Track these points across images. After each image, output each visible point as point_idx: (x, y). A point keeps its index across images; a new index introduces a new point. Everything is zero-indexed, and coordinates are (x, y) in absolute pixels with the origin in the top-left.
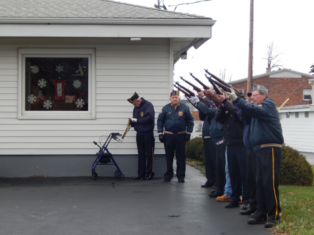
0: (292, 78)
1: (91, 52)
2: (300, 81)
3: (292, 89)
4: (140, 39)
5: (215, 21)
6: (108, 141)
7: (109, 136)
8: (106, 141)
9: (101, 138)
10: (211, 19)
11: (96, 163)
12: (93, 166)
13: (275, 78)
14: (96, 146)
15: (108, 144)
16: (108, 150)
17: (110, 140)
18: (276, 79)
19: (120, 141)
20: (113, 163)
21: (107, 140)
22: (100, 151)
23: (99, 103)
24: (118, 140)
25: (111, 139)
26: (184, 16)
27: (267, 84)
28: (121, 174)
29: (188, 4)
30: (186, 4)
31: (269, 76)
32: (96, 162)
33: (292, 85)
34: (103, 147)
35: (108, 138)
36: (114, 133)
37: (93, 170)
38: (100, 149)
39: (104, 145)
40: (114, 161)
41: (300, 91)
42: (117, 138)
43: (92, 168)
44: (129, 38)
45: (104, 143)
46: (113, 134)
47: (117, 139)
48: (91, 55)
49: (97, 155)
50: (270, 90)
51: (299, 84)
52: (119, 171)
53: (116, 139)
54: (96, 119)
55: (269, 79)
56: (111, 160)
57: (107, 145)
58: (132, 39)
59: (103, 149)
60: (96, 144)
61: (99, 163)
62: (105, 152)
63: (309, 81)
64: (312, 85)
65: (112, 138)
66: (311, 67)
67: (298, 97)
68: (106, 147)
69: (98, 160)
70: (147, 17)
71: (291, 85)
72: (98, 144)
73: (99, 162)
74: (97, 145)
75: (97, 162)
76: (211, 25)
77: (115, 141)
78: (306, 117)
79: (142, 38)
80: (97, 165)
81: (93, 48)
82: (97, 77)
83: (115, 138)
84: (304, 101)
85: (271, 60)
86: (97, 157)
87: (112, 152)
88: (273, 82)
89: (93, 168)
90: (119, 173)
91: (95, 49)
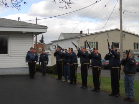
1: (9, 36)
4: (25, 32)
23: (11, 52)
54: (10, 56)
58: (23, 32)
76: (46, 28)
82: (11, 43)
84: (39, 51)
91: (10, 35)
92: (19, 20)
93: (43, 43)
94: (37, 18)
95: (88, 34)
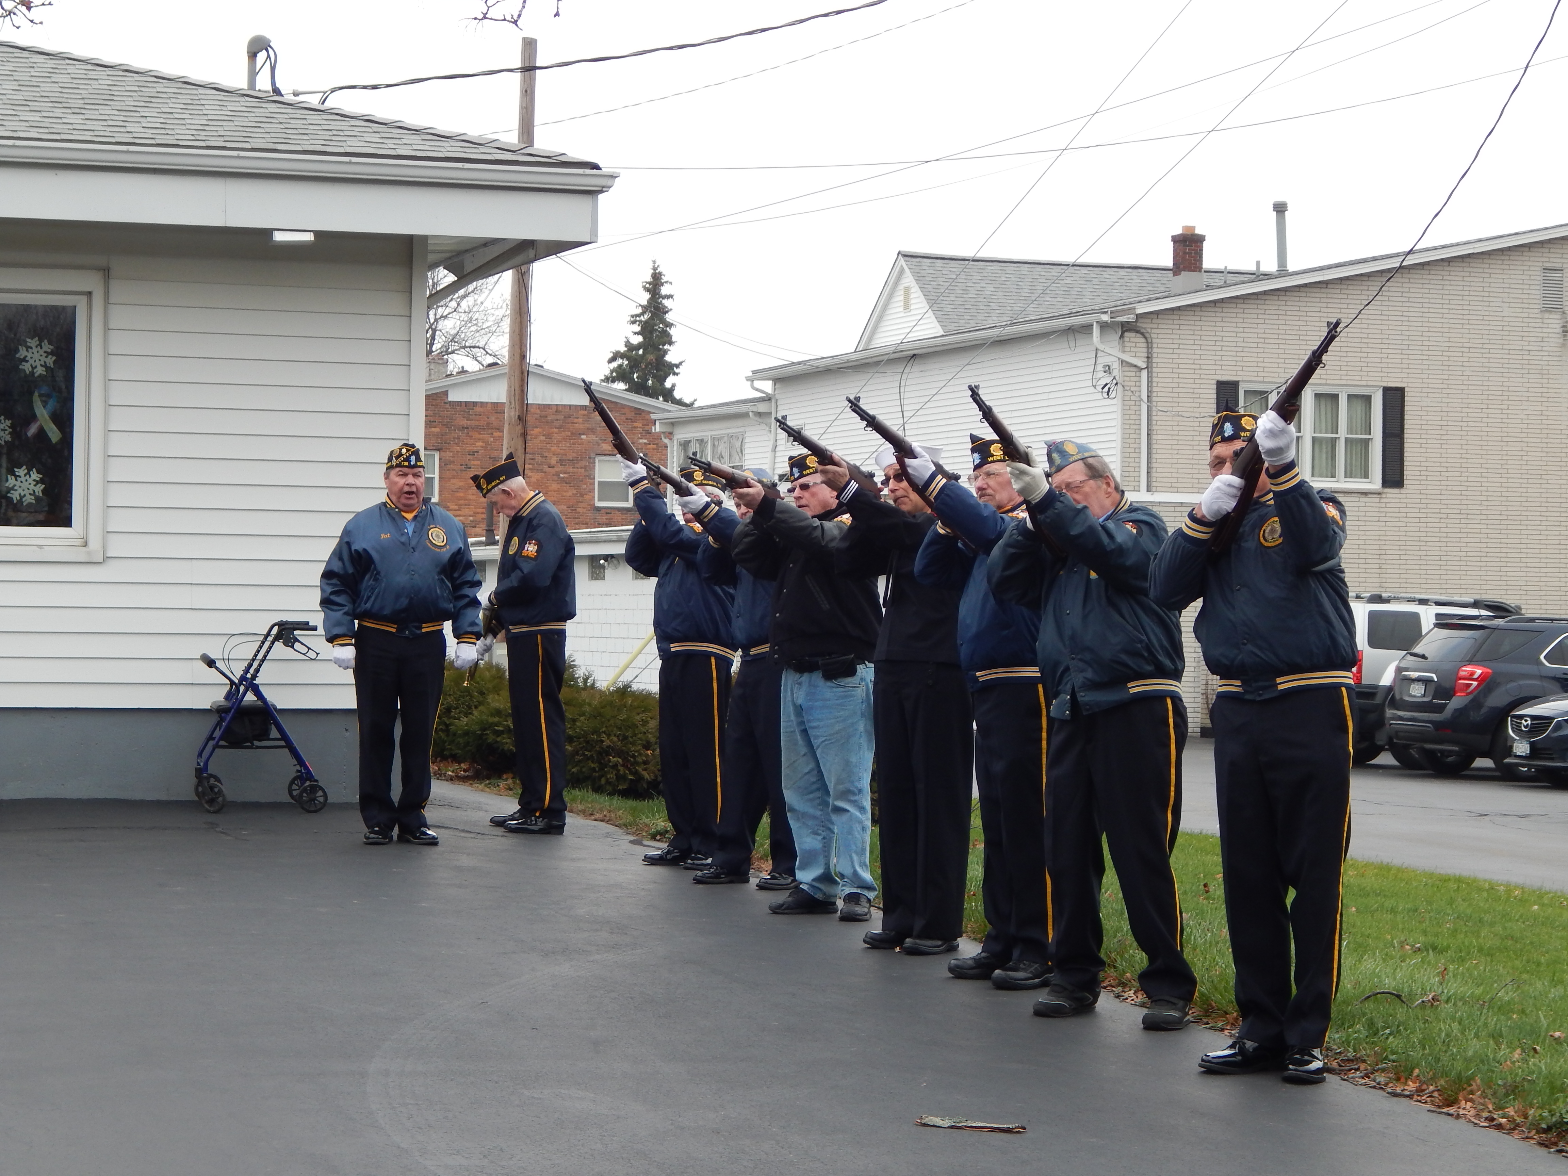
0: (549, 406)
1: (91, 282)
2: (580, 420)
3: (546, 454)
4: (309, 237)
5: (613, 177)
6: (260, 656)
7: (268, 634)
8: (256, 656)
9: (235, 640)
10: (596, 167)
11: (211, 743)
12: (200, 755)
13: (475, 404)
14: (212, 676)
15: (260, 665)
16: (263, 690)
17: (270, 648)
18: (478, 409)
19: (312, 655)
20: (283, 743)
21: (258, 651)
22: (228, 697)
24: (305, 650)
25: (273, 643)
26: (483, 149)
27: (438, 430)
28: (315, 788)
29: (375, 87)
30: (365, 87)
31: (446, 393)
32: (211, 738)
33: (549, 436)
34: (243, 678)
35: (263, 642)
36: (287, 623)
37: (201, 773)
38: (228, 687)
39: (247, 670)
40: (284, 737)
41: (583, 463)
42: (297, 640)
43: (195, 765)
44: (267, 233)
45: (246, 664)
46: (281, 625)
47: (297, 645)
48: (89, 294)
49: (219, 711)
50: (448, 455)
51: (577, 434)
52: (304, 775)
53: (292, 647)
54: (106, 559)
55: (447, 406)
56: (274, 733)
57: (257, 671)
58: (279, 237)
59: (242, 688)
60: (211, 663)
61: (222, 743)
62: (250, 697)
63: (654, 423)
64: (666, 441)
65: (277, 638)
66: (611, 360)
67: (571, 492)
68: (254, 676)
69: (217, 734)
70: (342, 150)
71: (543, 438)
72: (219, 664)
73: (221, 738)
74: (217, 668)
75: (214, 739)
76: (592, 193)
77: (288, 653)
78: (596, 579)
79: (317, 234)
80: (217, 750)
81: (98, 269)
82: (114, 387)
83: (290, 642)
84: (598, 509)
85: (436, 320)
86: (215, 719)
87: (279, 699)
88: (465, 423)
89: (198, 764)
90: (308, 783)
91: (106, 273)
92: (253, 74)
93: (668, 395)
94: (530, 45)
95: (1283, 272)
